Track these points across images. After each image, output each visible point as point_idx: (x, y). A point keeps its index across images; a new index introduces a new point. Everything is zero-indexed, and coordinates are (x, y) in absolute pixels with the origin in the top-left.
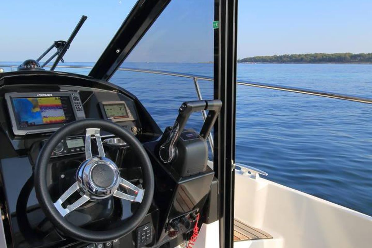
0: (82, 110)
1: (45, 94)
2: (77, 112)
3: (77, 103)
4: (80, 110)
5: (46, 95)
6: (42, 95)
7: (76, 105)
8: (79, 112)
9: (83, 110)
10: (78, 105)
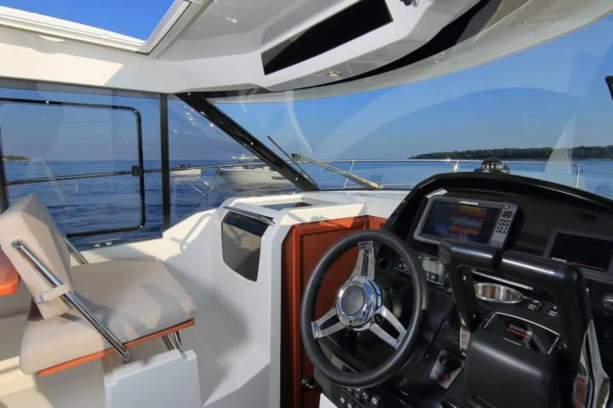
0: (504, 232)
1: (469, 201)
2: (495, 231)
3: (505, 221)
4: (500, 231)
5: (470, 203)
6: (465, 202)
7: (500, 223)
8: (498, 233)
9: (506, 233)
10: (504, 224)
